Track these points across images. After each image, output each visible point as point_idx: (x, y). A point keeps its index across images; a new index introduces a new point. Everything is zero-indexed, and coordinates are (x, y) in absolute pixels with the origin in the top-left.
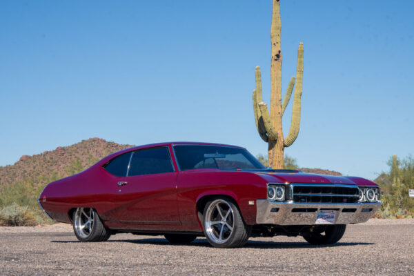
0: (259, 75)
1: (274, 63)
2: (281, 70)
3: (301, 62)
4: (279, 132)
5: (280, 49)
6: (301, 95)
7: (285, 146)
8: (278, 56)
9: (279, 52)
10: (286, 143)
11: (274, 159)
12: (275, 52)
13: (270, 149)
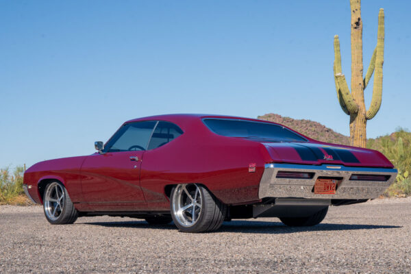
0: (338, 45)
1: (354, 31)
2: (361, 38)
3: (382, 29)
4: (361, 104)
5: (359, 16)
6: (382, 64)
7: (367, 119)
8: (357, 24)
9: (359, 19)
10: (368, 116)
11: (356, 132)
12: (354, 19)
13: (351, 122)
